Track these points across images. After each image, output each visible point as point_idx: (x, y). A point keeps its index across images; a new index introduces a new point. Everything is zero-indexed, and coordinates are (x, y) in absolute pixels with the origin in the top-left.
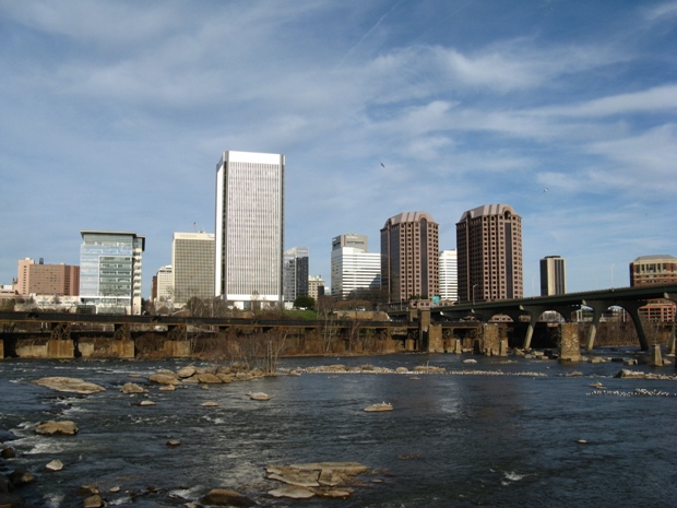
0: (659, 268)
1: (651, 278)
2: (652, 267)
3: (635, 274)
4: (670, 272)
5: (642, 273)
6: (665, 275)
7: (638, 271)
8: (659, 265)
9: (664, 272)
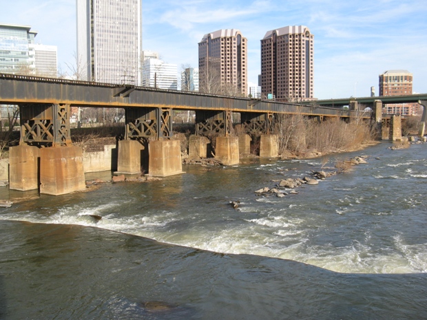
0: (402, 79)
1: (396, 86)
2: (397, 78)
3: (384, 83)
4: (408, 82)
5: (389, 82)
6: (405, 84)
7: (387, 81)
8: (402, 77)
9: (405, 82)
